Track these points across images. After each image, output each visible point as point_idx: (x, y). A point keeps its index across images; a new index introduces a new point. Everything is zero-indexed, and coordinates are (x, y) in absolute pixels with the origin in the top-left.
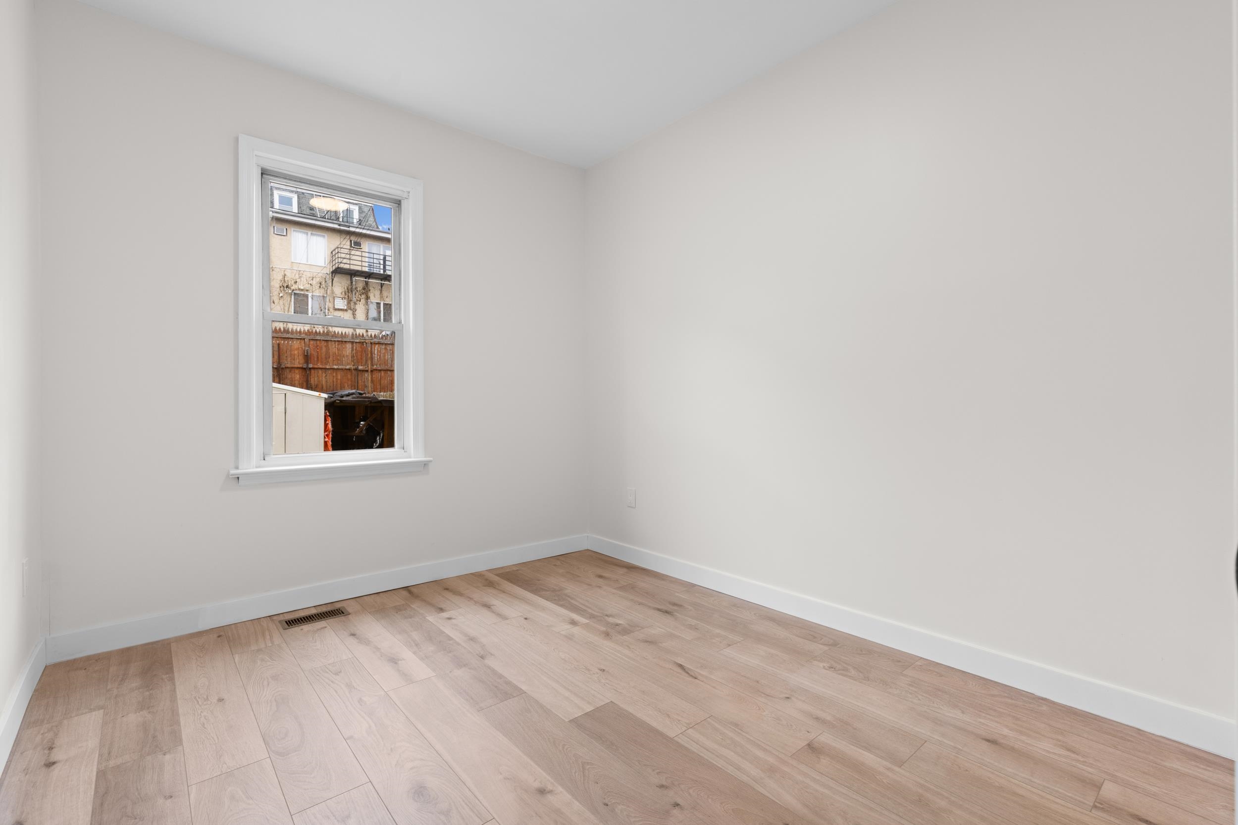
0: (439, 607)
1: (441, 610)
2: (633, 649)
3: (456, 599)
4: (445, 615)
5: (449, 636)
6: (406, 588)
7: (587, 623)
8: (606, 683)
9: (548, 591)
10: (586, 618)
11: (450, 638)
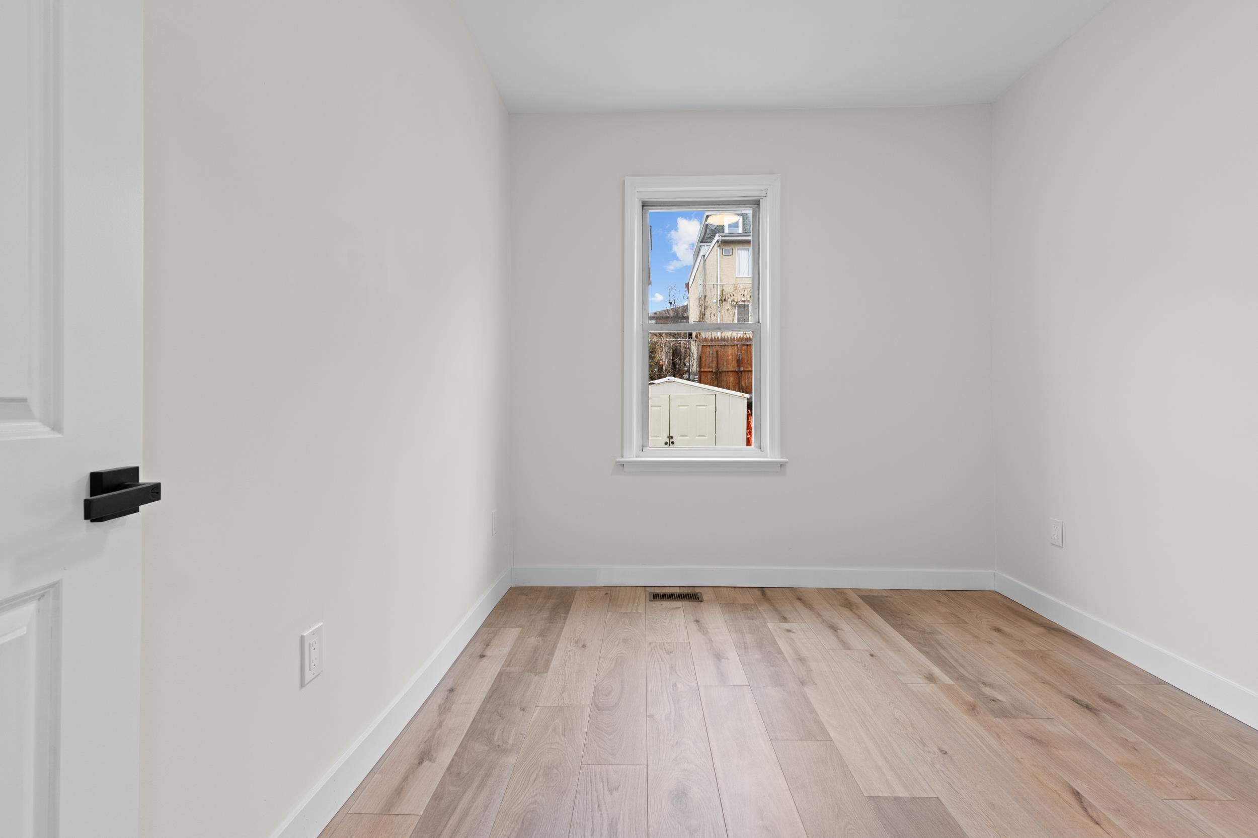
0: (785, 616)
1: (785, 619)
2: (1004, 740)
3: (805, 612)
4: (786, 626)
5: (780, 649)
6: (762, 589)
7: (950, 685)
8: (942, 771)
9: (915, 630)
10: (952, 678)
11: (780, 652)
